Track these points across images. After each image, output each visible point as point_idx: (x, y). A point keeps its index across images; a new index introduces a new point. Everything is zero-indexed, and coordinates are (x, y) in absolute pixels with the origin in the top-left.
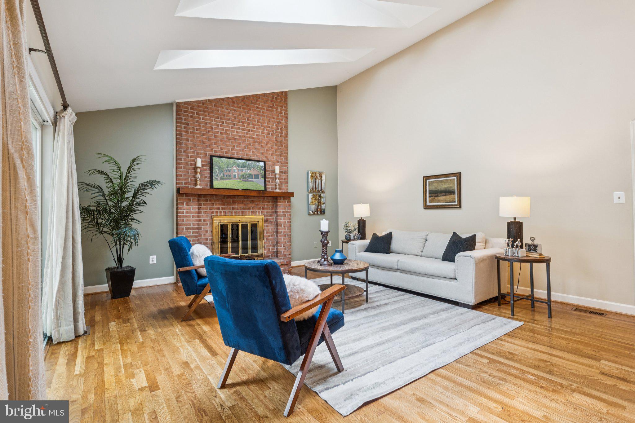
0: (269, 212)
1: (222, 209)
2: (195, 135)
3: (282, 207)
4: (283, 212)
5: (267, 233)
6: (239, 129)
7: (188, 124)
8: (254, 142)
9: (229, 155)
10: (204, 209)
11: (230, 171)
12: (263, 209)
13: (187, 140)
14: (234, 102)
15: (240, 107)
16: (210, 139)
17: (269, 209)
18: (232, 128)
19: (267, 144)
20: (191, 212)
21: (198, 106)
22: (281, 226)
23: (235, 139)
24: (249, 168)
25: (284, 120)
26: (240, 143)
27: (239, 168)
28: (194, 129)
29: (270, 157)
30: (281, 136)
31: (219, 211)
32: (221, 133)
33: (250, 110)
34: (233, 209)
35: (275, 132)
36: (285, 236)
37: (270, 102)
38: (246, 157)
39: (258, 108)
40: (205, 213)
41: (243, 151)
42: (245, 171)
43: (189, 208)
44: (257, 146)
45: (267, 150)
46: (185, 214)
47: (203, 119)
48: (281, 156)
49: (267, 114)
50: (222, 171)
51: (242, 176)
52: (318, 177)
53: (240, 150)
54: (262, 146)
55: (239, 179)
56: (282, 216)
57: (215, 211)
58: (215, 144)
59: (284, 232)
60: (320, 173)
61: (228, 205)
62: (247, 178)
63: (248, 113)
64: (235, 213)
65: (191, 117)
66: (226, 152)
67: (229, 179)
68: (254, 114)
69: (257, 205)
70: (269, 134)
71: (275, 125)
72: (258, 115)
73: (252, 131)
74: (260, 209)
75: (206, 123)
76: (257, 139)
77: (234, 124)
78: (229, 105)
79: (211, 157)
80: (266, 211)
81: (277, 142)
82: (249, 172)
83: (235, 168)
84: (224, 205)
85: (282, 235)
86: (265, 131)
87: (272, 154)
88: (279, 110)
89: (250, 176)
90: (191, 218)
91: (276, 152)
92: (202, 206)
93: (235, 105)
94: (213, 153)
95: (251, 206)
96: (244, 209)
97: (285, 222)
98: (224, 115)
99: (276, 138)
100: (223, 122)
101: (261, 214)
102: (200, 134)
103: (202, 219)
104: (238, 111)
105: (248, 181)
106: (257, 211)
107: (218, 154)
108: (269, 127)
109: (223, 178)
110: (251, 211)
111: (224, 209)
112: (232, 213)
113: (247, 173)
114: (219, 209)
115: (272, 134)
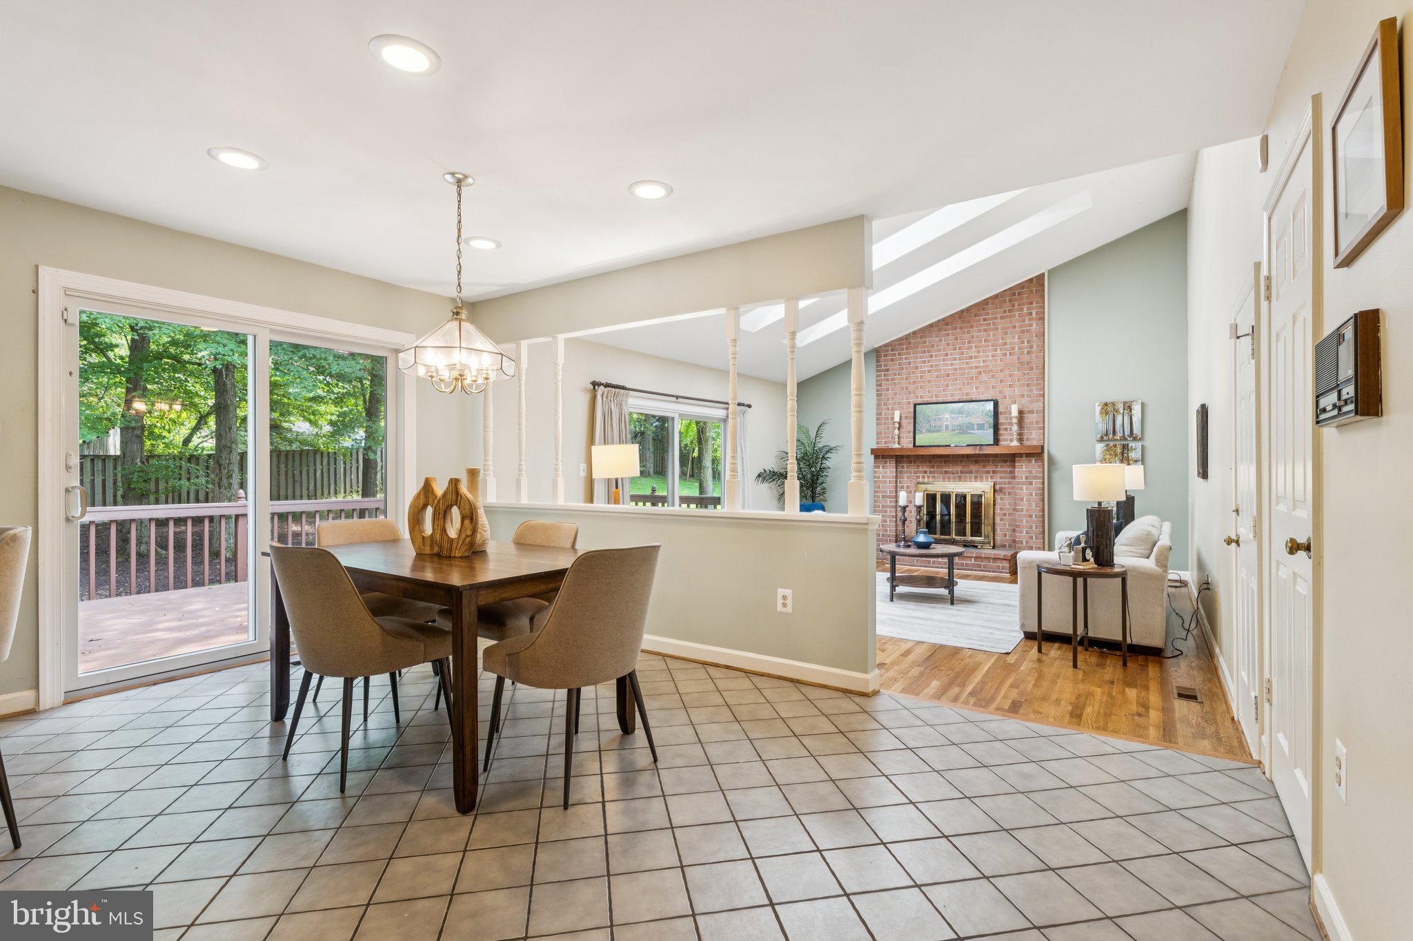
0: (1006, 478)
1: (930, 472)
2: (897, 381)
3: (1024, 469)
4: (1026, 478)
5: (1001, 509)
6: (955, 359)
7: (888, 370)
8: (980, 373)
9: (941, 400)
10: (907, 472)
11: (940, 419)
12: (994, 472)
13: (888, 390)
14: (947, 324)
15: (956, 328)
16: (914, 383)
17: (1006, 472)
18: (944, 360)
19: (1002, 371)
20: (887, 477)
21: (900, 345)
22: (1022, 500)
23: (948, 375)
24: (968, 415)
25: (1034, 326)
26: (956, 379)
27: (953, 416)
28: (895, 374)
29: (1007, 391)
30: (1028, 353)
31: (926, 475)
32: (929, 371)
33: (972, 327)
34: (946, 472)
35: (1017, 348)
36: (1031, 516)
37: (1008, 303)
38: (965, 398)
39: (984, 320)
40: (908, 477)
41: (960, 389)
42: (961, 420)
43: (886, 472)
44: (984, 377)
45: (1001, 381)
46: (881, 479)
47: (906, 359)
48: (1028, 385)
49: (1001, 324)
50: (929, 421)
51: (957, 426)
52: (1121, 411)
53: (956, 390)
54: (993, 376)
55: (954, 430)
56: (1024, 483)
57: (921, 475)
58: (921, 387)
59: (1028, 510)
60: (1125, 403)
61: (938, 467)
62: (964, 429)
63: (968, 332)
64: (949, 478)
65: (892, 360)
66: (936, 396)
67: (939, 431)
68: (979, 331)
69: (984, 466)
70: (1005, 355)
71: (1017, 337)
72: (985, 330)
73: (975, 357)
74: (988, 472)
75: (910, 363)
76: (983, 366)
77: (947, 355)
78: (940, 330)
79: (915, 405)
80: (999, 475)
81: (1022, 364)
82: (967, 420)
83: (947, 416)
84: (933, 467)
85: (1025, 515)
86: (999, 352)
87: (1010, 386)
88: (1025, 310)
89: (970, 426)
90: (888, 484)
91: (1019, 380)
92: (905, 469)
93: (949, 327)
94: (919, 400)
95: (974, 468)
96: (962, 472)
97: (1031, 494)
98: (933, 346)
99: (1018, 358)
100: (931, 356)
101: (990, 480)
102: (902, 379)
103: (905, 485)
104: (953, 334)
105: (966, 433)
106: (984, 475)
107: (925, 400)
108: (1005, 344)
109: (929, 431)
110: (973, 475)
111: (934, 472)
112: (944, 478)
113: (966, 422)
114: (926, 472)
115: (1010, 354)
